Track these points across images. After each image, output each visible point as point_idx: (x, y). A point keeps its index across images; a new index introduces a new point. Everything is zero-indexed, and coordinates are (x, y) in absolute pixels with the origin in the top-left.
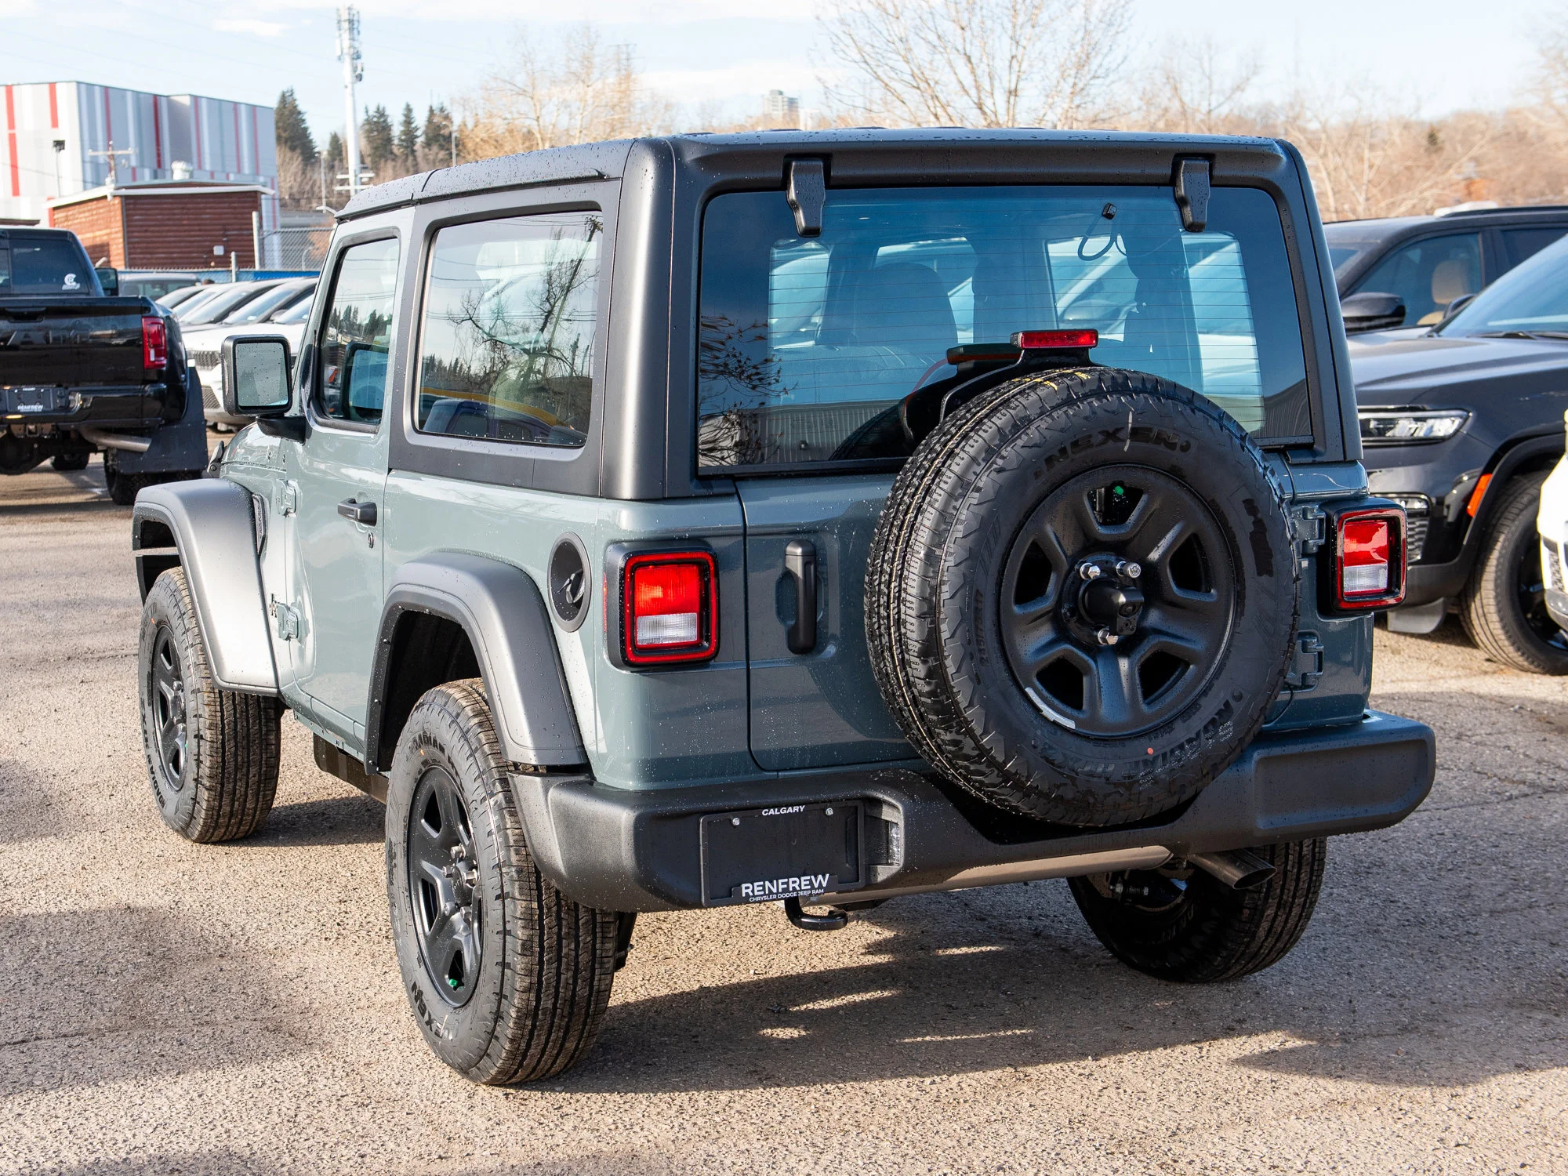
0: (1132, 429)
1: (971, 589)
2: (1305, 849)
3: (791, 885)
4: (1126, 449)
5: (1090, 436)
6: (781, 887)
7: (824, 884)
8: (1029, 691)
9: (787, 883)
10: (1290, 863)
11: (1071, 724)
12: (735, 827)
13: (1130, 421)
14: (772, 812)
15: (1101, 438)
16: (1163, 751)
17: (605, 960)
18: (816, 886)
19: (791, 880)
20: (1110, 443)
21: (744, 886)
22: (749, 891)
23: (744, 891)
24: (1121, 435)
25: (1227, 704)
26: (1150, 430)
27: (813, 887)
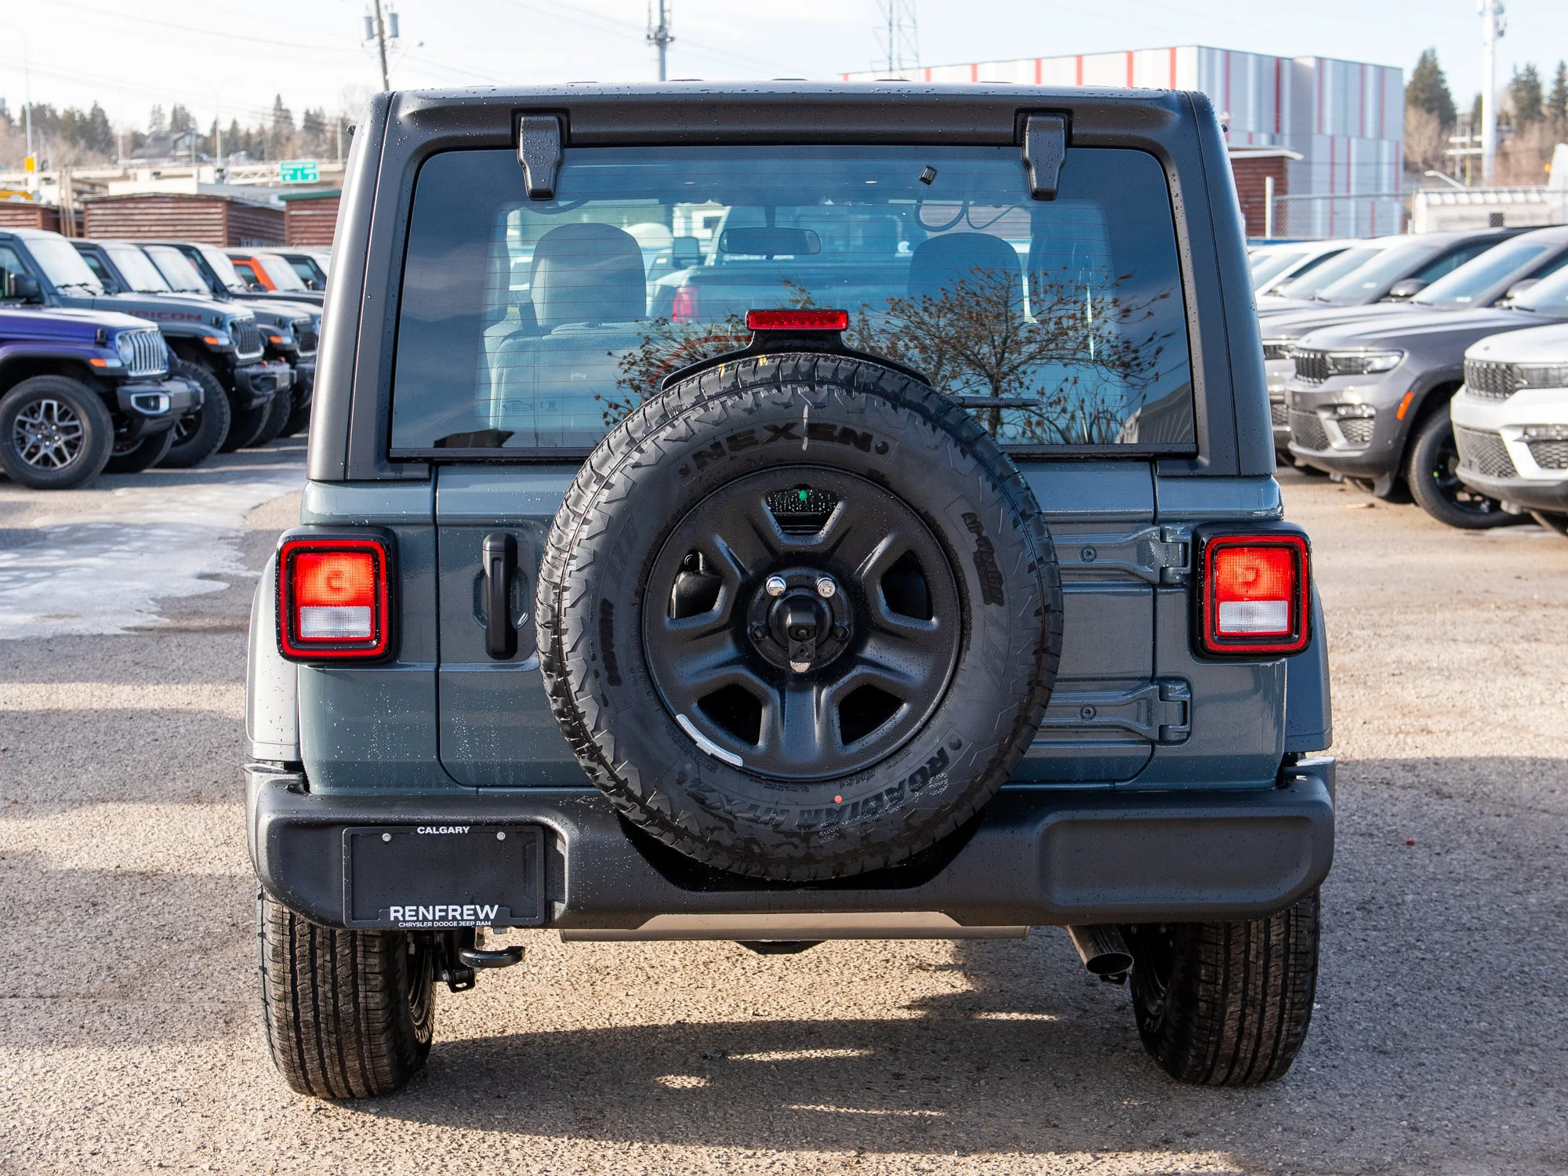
0: (810, 425)
1: (595, 598)
2: (1273, 938)
3: (451, 914)
4: (804, 447)
5: (753, 431)
6: (438, 914)
7: (492, 916)
8: (681, 719)
9: (446, 911)
10: (1253, 953)
11: (737, 761)
12: (386, 843)
13: (806, 415)
14: (429, 830)
15: (768, 434)
16: (855, 800)
17: (371, 976)
18: (482, 917)
19: (451, 907)
20: (782, 442)
21: (392, 909)
22: (399, 915)
23: (392, 916)
24: (794, 431)
25: (941, 752)
26: (834, 427)
27: (477, 918)
